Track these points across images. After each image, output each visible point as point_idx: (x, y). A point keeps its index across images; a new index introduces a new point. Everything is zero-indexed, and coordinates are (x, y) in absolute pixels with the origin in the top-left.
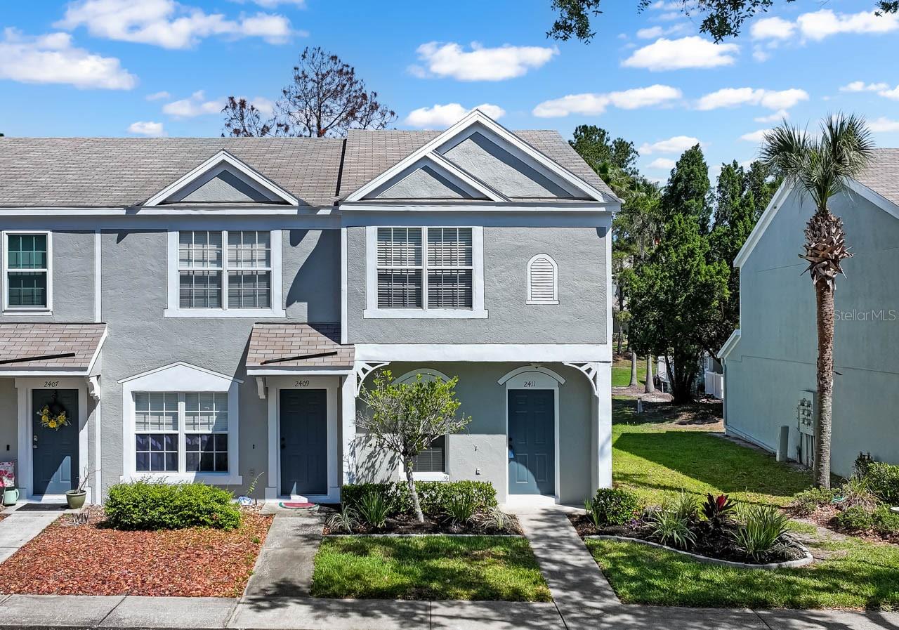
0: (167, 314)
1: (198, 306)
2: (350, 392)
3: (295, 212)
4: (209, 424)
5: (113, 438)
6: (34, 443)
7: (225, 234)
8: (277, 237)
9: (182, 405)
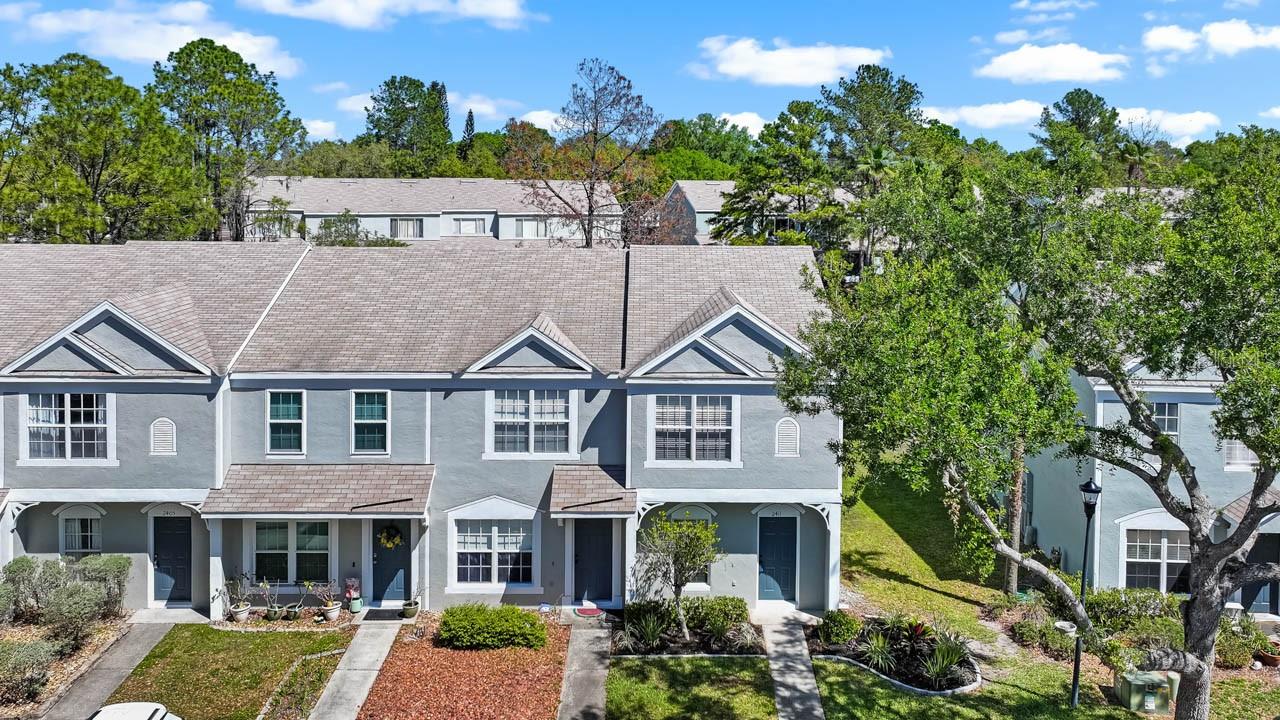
0: (484, 457)
1: (509, 450)
2: (633, 526)
3: (589, 377)
4: (516, 543)
5: (439, 557)
6: (374, 559)
7: (532, 393)
8: (575, 395)
9: (495, 529)
